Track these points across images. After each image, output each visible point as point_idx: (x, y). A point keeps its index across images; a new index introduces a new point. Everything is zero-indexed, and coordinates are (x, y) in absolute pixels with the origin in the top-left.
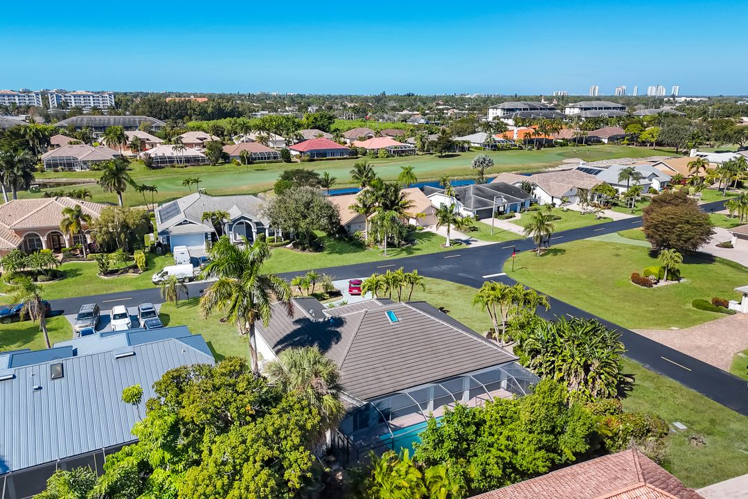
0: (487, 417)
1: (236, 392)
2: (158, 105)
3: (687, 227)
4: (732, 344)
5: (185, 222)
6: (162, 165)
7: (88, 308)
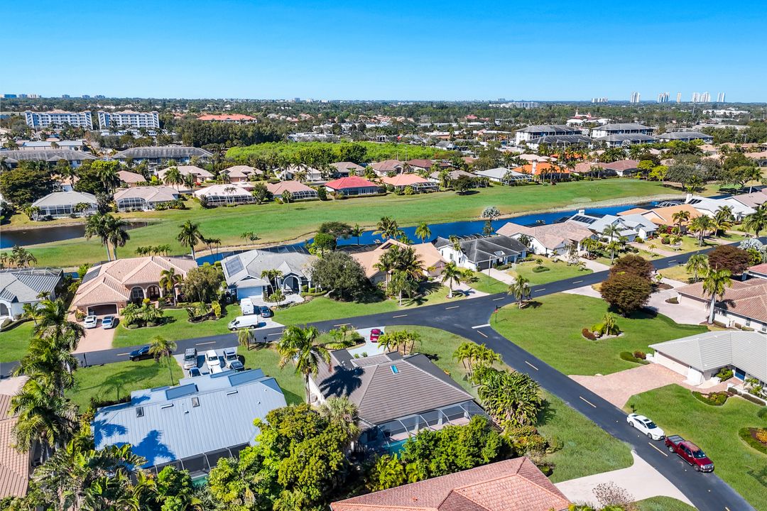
0: (442, 437)
1: (306, 422)
2: (203, 129)
3: (630, 292)
4: (634, 388)
5: (248, 278)
6: (216, 204)
7: (190, 352)
